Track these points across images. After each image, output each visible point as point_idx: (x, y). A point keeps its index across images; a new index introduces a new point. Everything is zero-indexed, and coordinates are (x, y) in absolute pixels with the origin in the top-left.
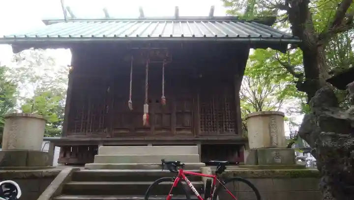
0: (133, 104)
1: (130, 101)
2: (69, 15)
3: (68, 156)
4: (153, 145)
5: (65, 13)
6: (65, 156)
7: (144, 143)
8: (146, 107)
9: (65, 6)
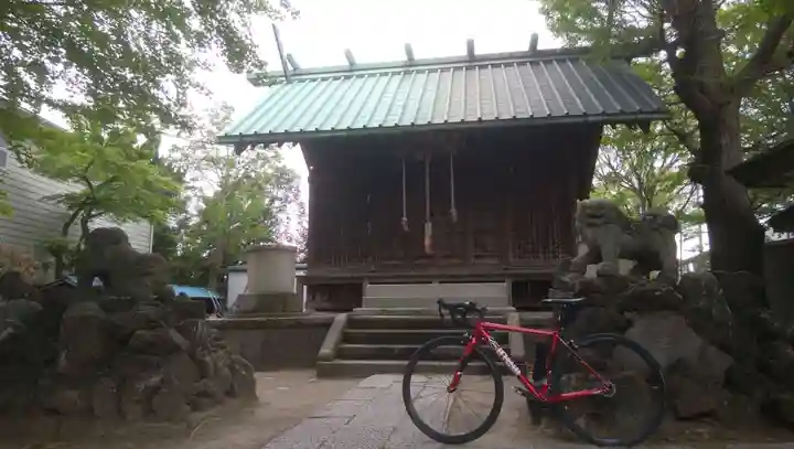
0: (409, 224)
1: (405, 219)
2: (290, 68)
3: (318, 297)
4: (441, 282)
5: (284, 64)
6: (313, 298)
7: (427, 280)
8: (428, 227)
9: (285, 54)
